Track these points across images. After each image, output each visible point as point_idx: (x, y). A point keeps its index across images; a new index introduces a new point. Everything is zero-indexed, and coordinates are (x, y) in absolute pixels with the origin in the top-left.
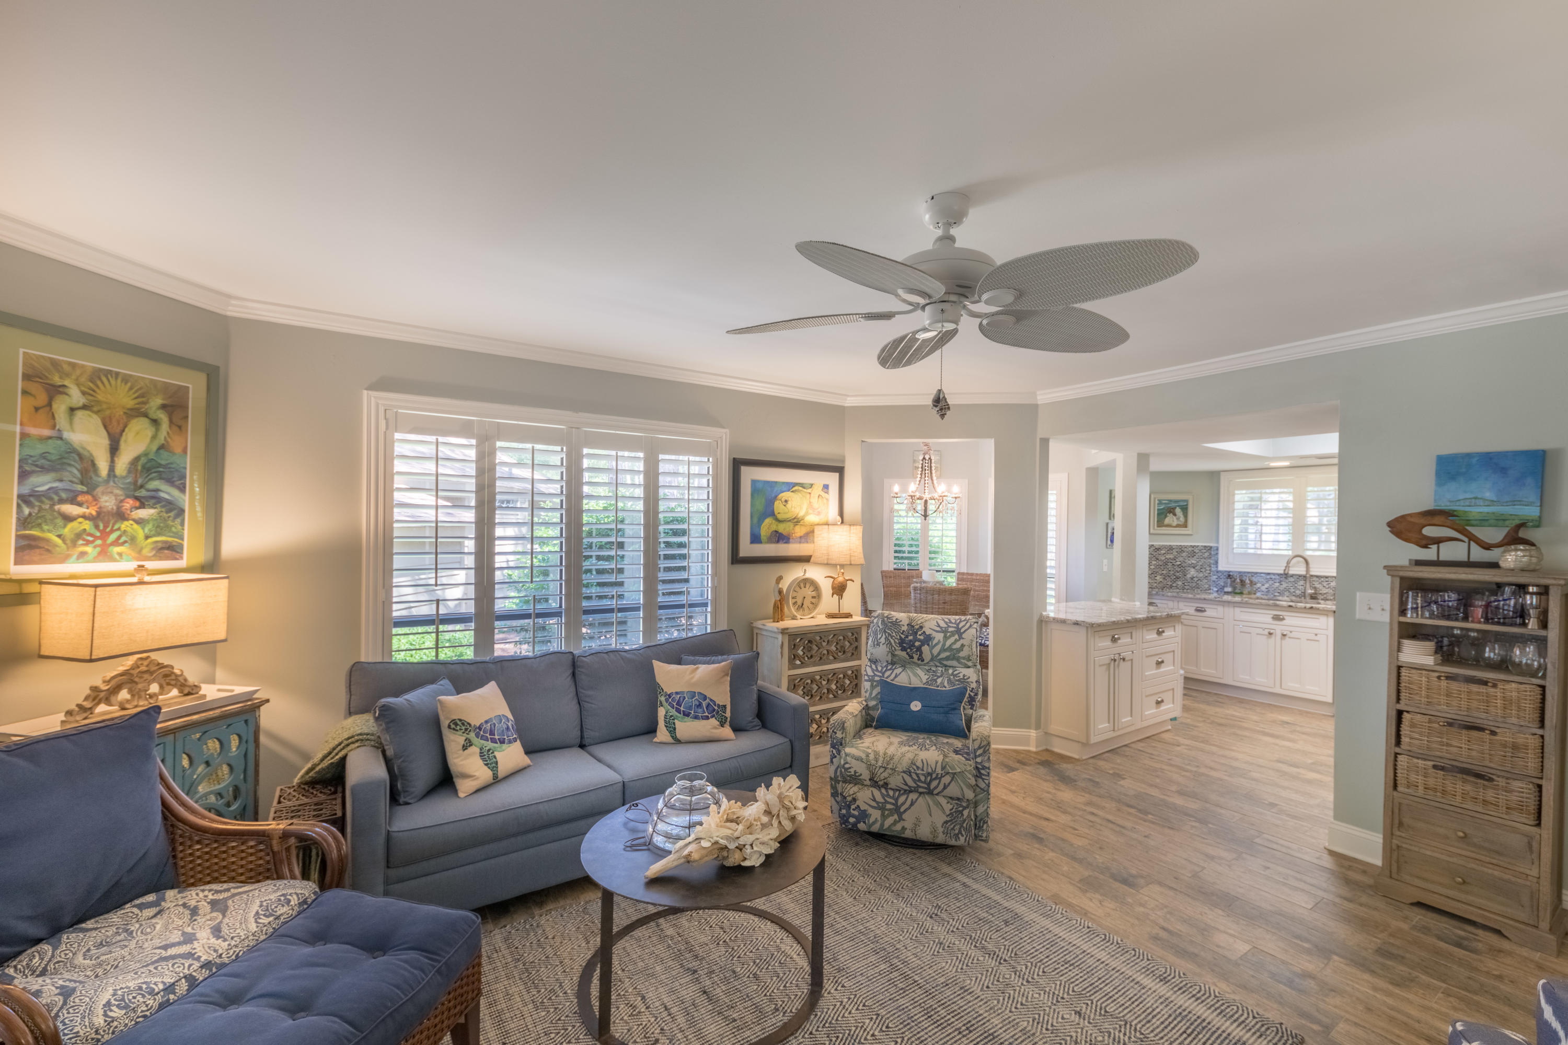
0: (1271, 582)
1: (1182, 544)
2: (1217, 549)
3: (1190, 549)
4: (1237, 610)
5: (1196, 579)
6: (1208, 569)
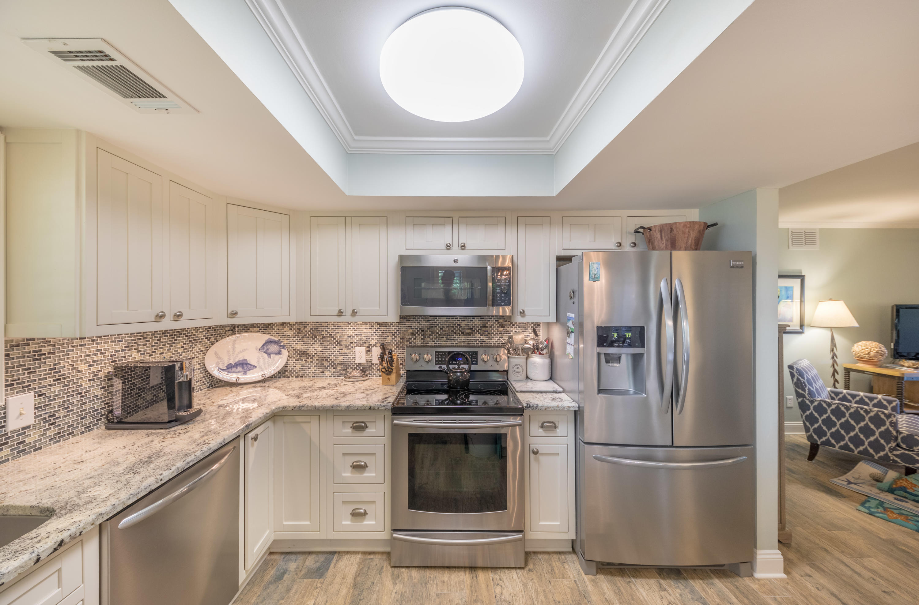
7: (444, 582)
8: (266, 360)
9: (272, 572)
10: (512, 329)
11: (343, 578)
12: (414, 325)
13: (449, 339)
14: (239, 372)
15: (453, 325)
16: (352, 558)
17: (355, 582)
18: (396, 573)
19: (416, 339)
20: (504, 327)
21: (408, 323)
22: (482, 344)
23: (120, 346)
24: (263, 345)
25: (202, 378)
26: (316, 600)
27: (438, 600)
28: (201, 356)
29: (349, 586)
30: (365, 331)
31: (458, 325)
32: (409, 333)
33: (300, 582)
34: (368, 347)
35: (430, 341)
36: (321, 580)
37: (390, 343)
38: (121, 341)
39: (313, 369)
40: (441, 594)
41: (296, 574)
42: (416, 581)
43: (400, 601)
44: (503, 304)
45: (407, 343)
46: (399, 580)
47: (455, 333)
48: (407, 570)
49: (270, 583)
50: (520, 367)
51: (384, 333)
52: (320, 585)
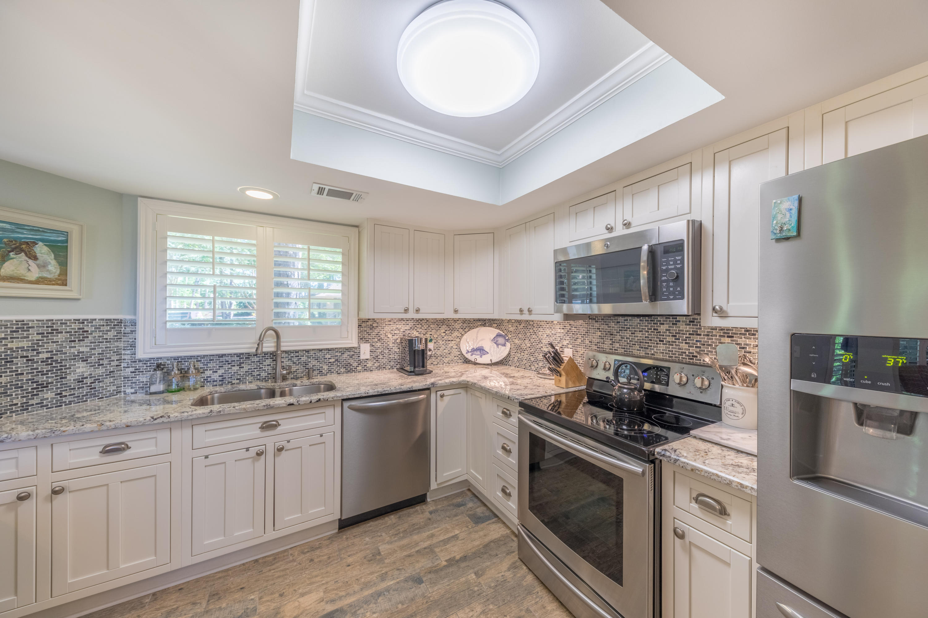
0: (226, 367)
1: (55, 317)
2: (134, 323)
3: (75, 326)
4: (199, 430)
5: (89, 381)
6: (115, 358)
7: (544, 608)
8: (495, 349)
9: (459, 500)
10: (748, 341)
11: (485, 536)
12: (602, 327)
13: (642, 348)
14: (478, 355)
15: (648, 329)
16: (502, 529)
17: (488, 544)
18: (518, 564)
19: (604, 343)
20: (733, 337)
21: (597, 325)
22: (691, 359)
23: (408, 327)
24: (494, 338)
25: (459, 355)
26: (460, 533)
27: (523, 613)
28: (458, 340)
29: (482, 543)
30: (559, 331)
31: (654, 329)
32: (597, 336)
33: (464, 516)
34: (561, 347)
35: (619, 348)
36: (474, 525)
37: (579, 345)
38: (408, 324)
39: (525, 362)
40: (531, 612)
41: (467, 511)
42: (525, 584)
43: (499, 583)
44: (672, 297)
45: (595, 347)
46: (514, 571)
47: (651, 340)
48: (527, 570)
49: (453, 505)
50: (736, 405)
51: (574, 334)
52: (470, 527)
